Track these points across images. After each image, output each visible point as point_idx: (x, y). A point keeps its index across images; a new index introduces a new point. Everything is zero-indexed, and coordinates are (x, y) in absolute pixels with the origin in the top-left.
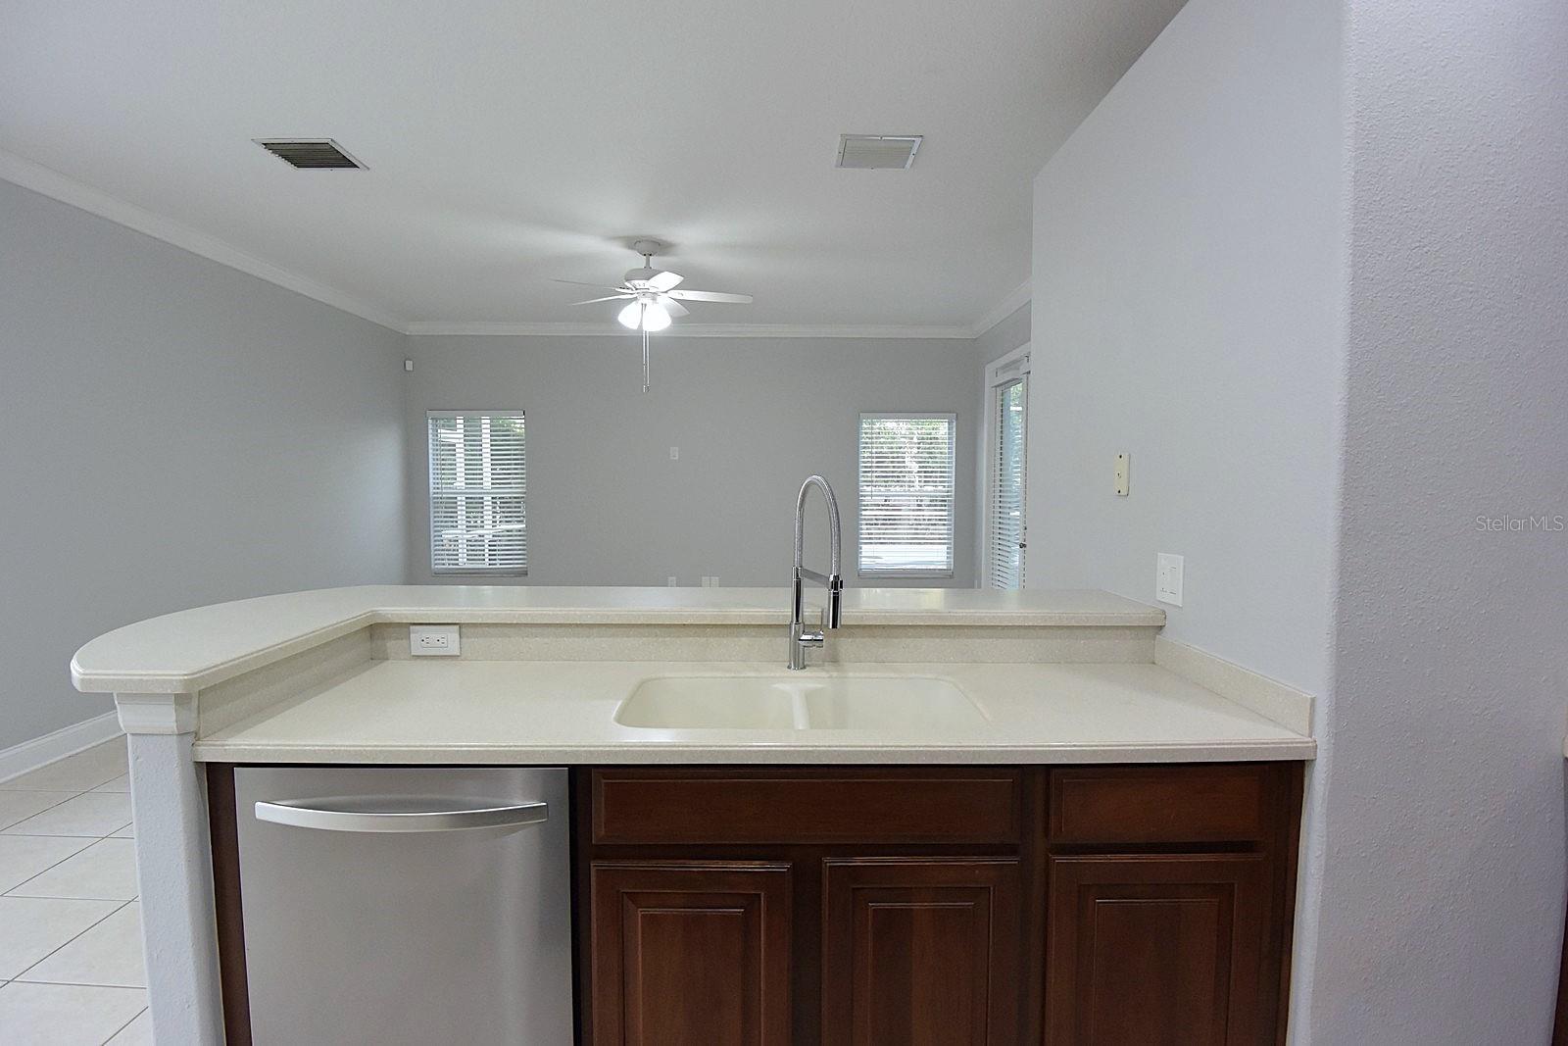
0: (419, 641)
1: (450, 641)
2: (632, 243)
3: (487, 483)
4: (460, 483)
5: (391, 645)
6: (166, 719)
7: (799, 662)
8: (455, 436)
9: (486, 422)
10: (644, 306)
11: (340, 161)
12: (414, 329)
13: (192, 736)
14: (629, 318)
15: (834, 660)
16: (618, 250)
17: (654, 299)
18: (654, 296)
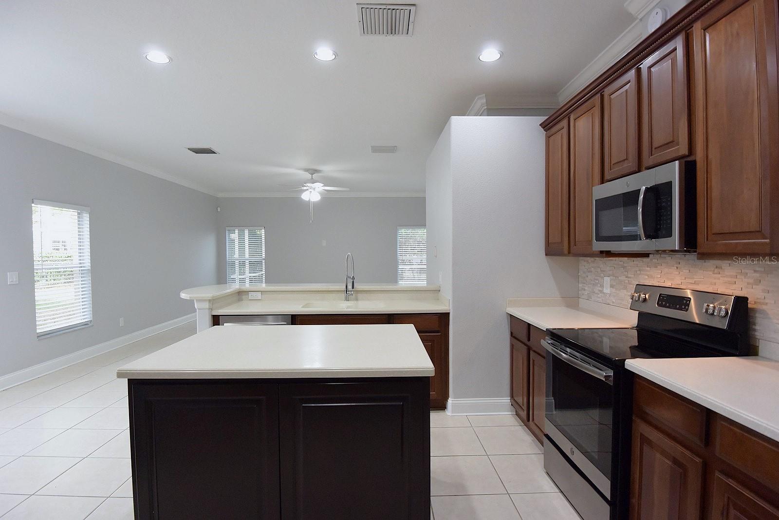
0: (251, 296)
1: (259, 296)
2: (307, 170)
3: (247, 256)
4: (237, 256)
5: (244, 297)
6: (206, 305)
7: (347, 299)
8: (235, 236)
9: (246, 232)
10: (311, 192)
11: (210, 151)
12: (220, 195)
13: (211, 309)
14: (305, 196)
15: (357, 299)
16: (302, 172)
17: (314, 190)
18: (314, 189)
